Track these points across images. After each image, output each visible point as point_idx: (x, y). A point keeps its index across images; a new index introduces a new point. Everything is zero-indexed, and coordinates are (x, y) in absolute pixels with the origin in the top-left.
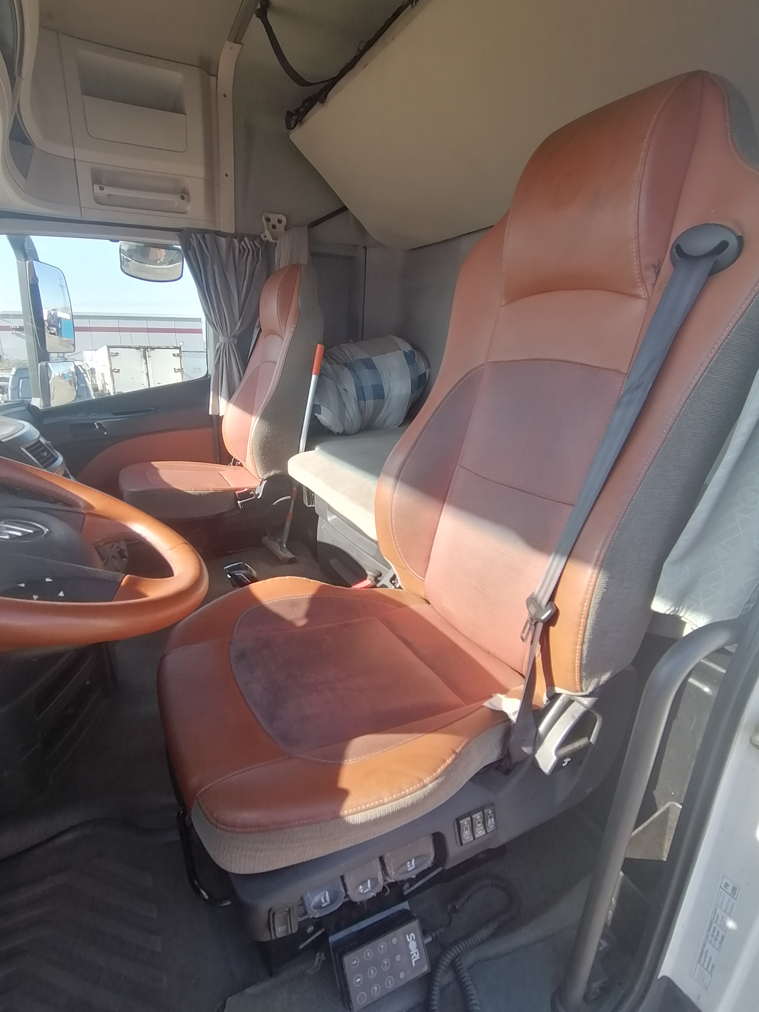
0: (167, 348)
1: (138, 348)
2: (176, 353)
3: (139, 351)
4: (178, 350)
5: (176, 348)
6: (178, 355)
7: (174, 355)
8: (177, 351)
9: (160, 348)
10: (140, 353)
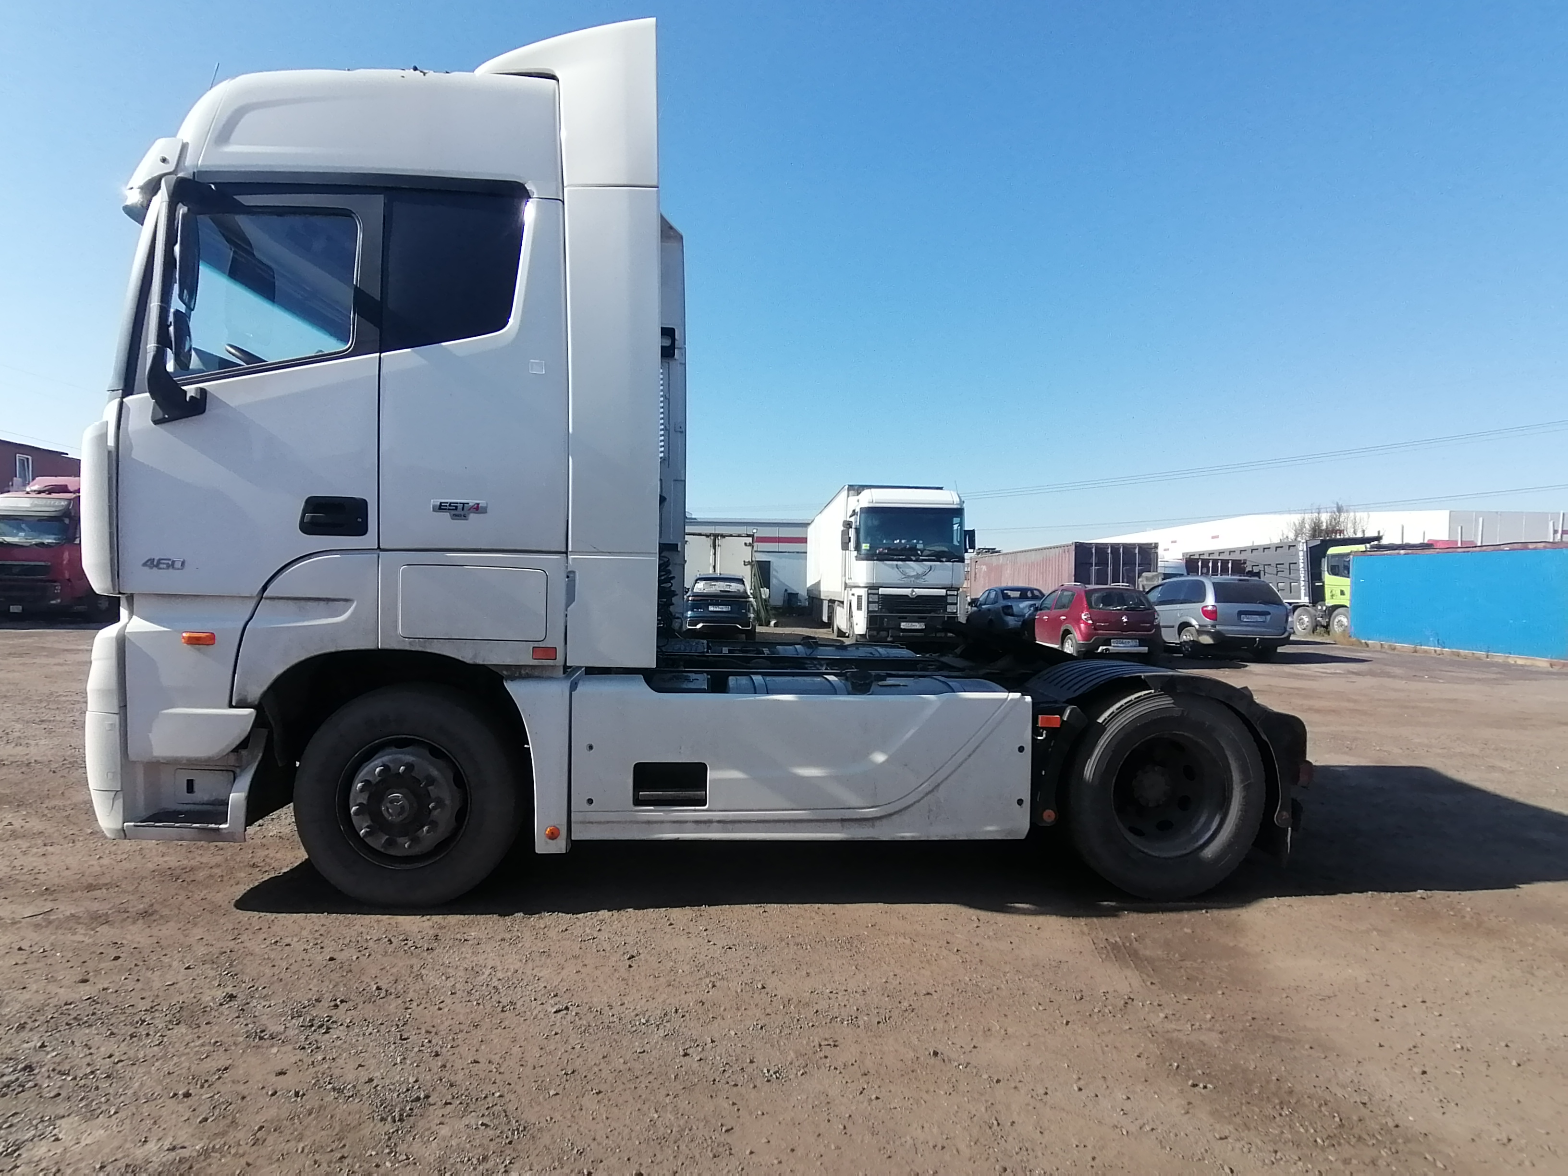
0: (739, 536)
1: (707, 536)
2: (748, 542)
3: (709, 539)
4: (751, 538)
5: (748, 536)
6: (750, 545)
7: (746, 544)
8: (750, 540)
9: (731, 536)
10: (709, 541)
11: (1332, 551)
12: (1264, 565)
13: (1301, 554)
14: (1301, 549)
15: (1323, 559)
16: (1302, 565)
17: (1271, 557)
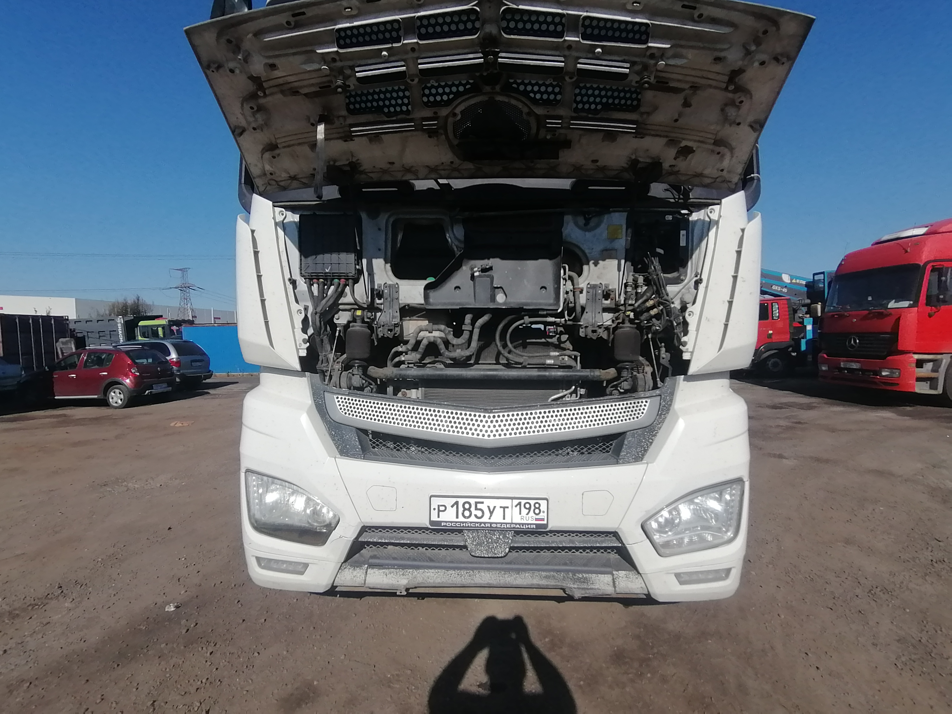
11: (142, 323)
12: (88, 332)
13: (119, 325)
14: (119, 321)
15: (136, 329)
16: (120, 332)
17: (96, 327)
